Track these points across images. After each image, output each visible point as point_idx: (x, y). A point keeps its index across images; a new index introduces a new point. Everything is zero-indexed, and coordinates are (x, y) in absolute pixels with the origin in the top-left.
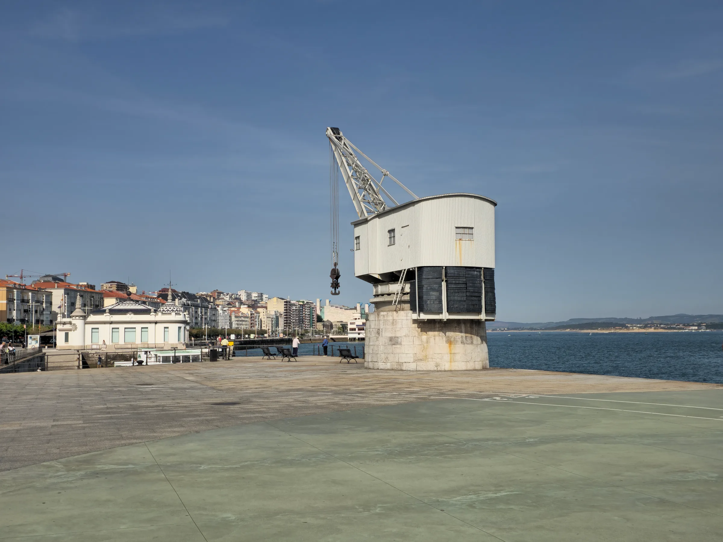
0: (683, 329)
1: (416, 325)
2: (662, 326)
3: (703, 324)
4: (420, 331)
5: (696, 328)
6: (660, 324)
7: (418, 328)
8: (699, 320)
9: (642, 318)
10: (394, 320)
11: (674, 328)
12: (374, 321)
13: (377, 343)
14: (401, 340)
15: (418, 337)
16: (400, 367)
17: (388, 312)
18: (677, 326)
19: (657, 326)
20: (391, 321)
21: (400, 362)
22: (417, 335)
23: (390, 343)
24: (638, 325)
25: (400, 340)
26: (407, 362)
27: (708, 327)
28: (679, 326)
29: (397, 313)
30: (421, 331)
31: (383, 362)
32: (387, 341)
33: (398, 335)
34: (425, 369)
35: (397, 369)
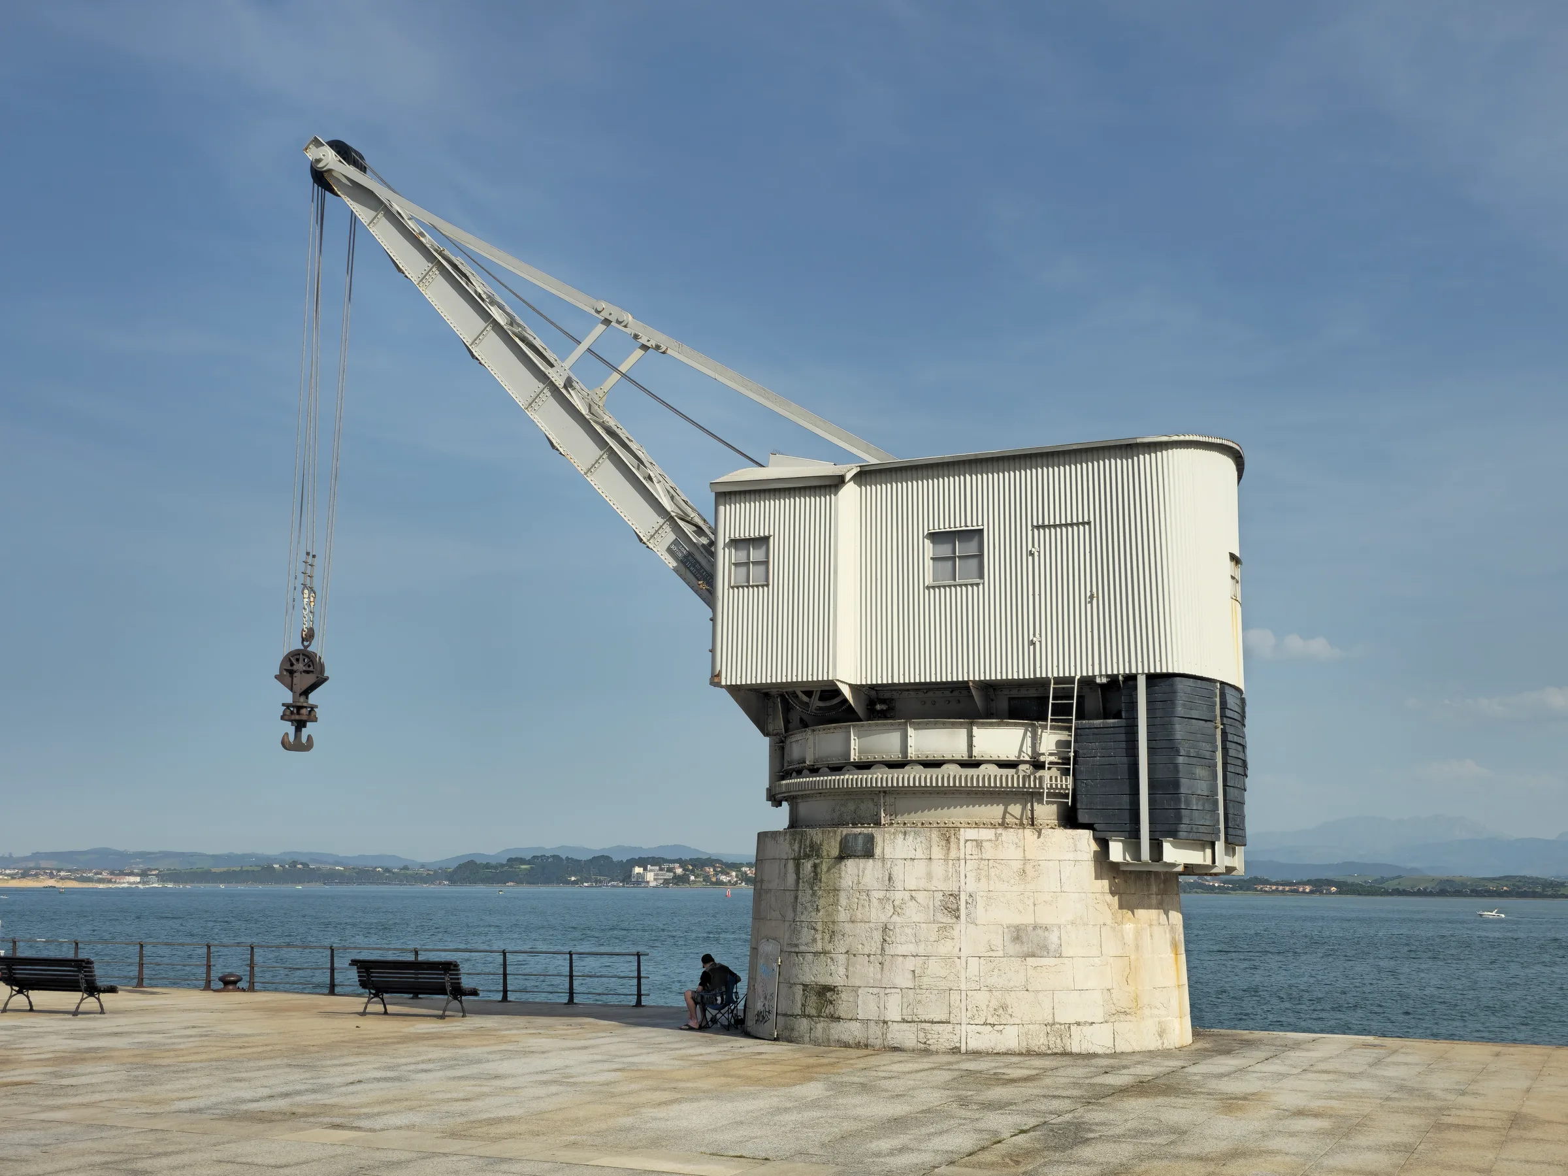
0: (110, 881)
1: (1106, 883)
2: (62, 874)
3: (154, 873)
4: (1117, 906)
5: (138, 879)
6: (59, 870)
7: (1113, 893)
8: (145, 864)
9: (15, 855)
10: (1026, 860)
11: (89, 880)
12: (923, 864)
13: (945, 948)
14: (1060, 938)
15: (1112, 927)
16: (1059, 1041)
17: (1000, 831)
18: (96, 874)
19: (51, 873)
20: (1017, 865)
21: (1061, 1024)
22: (1109, 922)
23: (1013, 949)
24: (8, 872)
25: (1053, 938)
26: (1085, 1023)
27: (162, 877)
28: (101, 874)
29: (1039, 837)
30: (1121, 907)
31: (985, 1024)
32: (997, 941)
33: (1046, 917)
34: (1137, 1049)
35: (1049, 1052)
